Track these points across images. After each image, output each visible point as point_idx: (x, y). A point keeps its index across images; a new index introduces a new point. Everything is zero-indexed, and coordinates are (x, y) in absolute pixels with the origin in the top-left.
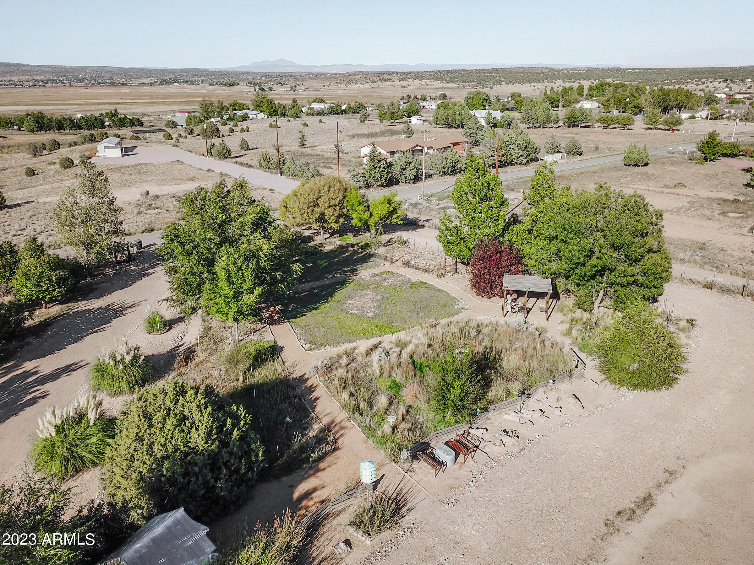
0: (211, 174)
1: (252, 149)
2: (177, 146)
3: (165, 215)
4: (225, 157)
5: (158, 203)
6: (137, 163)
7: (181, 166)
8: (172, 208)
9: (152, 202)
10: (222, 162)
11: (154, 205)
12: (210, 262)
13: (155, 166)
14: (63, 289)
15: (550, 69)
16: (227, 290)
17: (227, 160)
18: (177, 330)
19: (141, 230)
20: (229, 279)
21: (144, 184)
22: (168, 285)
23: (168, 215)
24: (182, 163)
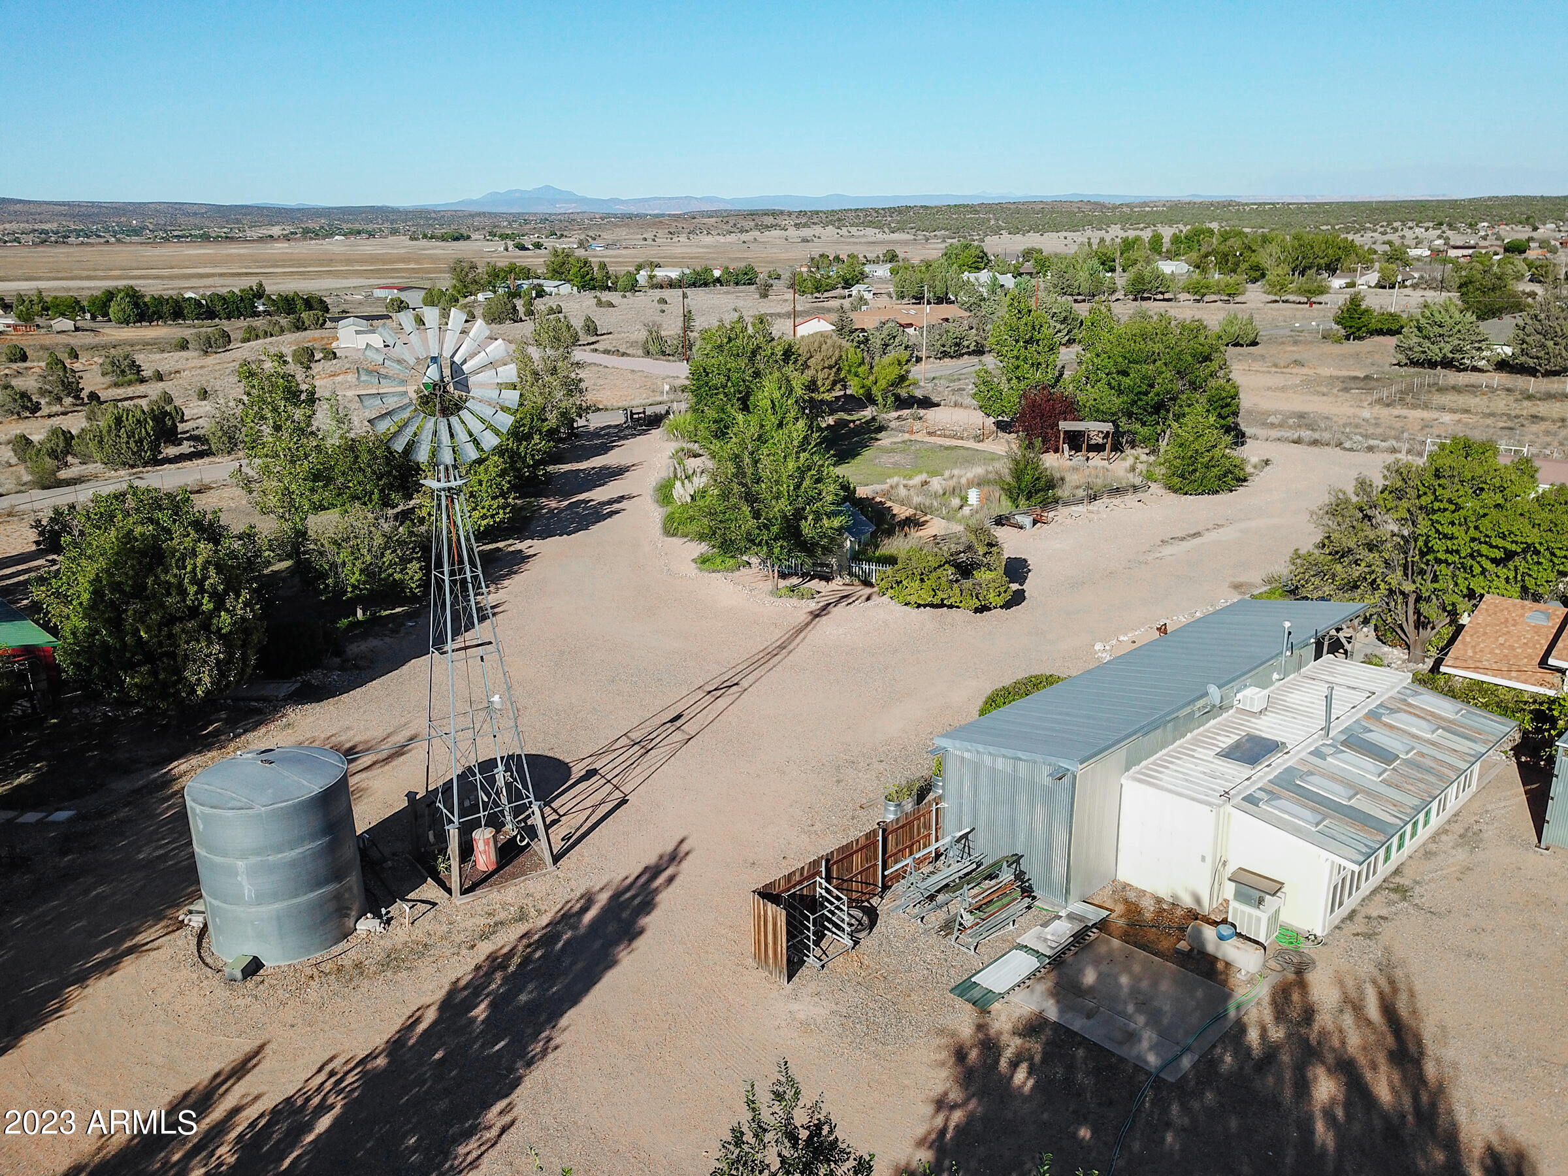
12: (745, 396)
15: (1096, 203)
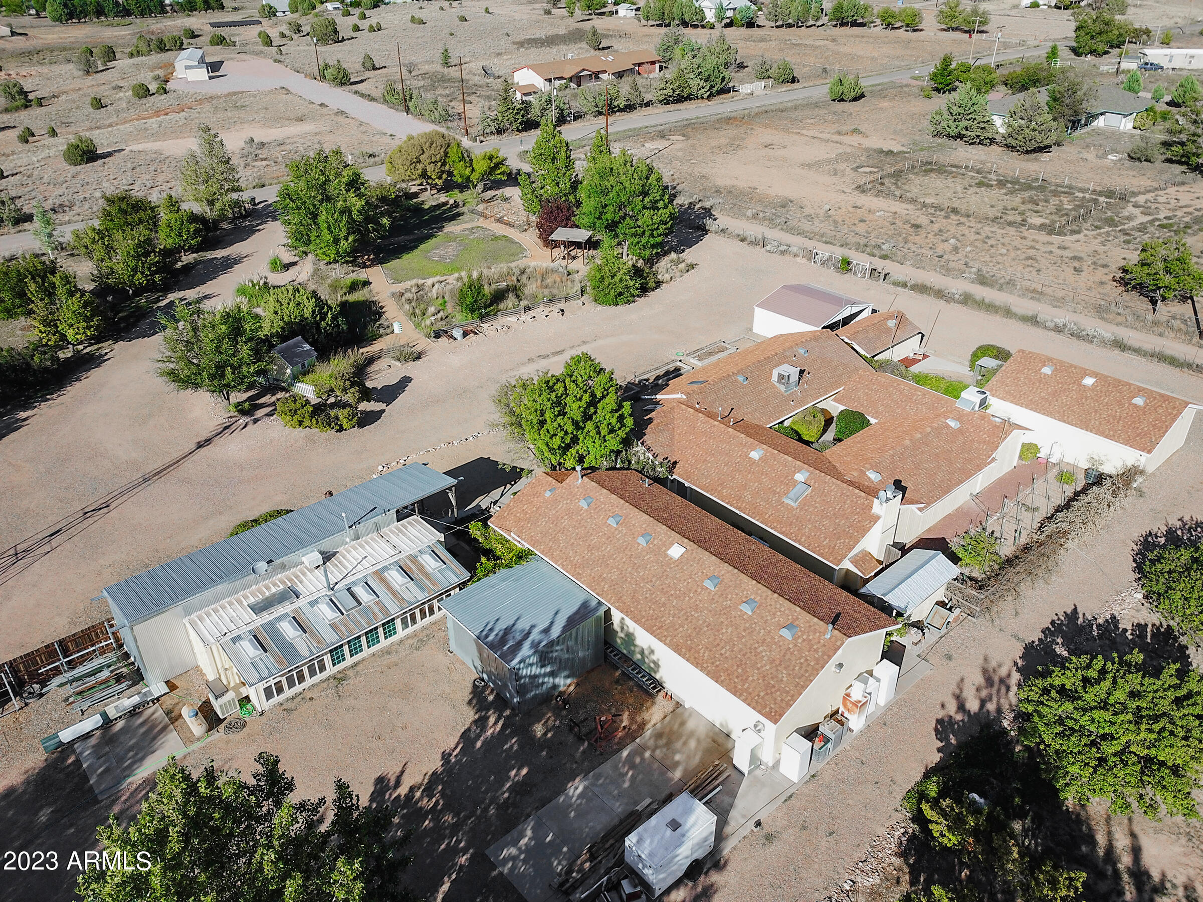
0: (325, 110)
1: (379, 69)
2: (280, 61)
3: (275, 168)
4: (342, 84)
5: (263, 153)
6: (231, 91)
7: (287, 96)
8: (280, 159)
9: (259, 152)
10: (339, 91)
11: (261, 156)
12: (315, 216)
13: (255, 96)
14: (199, 239)
16: (329, 237)
17: (344, 88)
18: (292, 270)
19: (251, 186)
20: (329, 228)
21: (246, 125)
22: (284, 234)
23: (278, 167)
24: (288, 92)
